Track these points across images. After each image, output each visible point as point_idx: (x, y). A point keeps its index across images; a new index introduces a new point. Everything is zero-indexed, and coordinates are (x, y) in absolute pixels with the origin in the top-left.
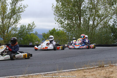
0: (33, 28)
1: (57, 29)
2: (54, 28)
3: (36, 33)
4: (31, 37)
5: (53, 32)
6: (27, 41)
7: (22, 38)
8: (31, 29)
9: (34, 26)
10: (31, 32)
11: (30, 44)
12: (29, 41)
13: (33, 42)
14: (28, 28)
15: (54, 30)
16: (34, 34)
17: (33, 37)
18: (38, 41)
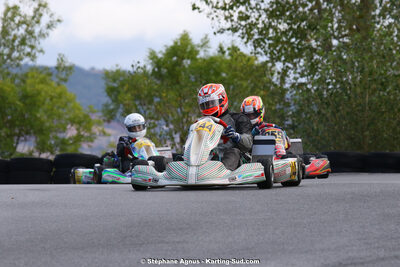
0: (42, 35)
1: (205, 43)
2: (185, 38)
3: (64, 71)
4: (25, 97)
5: (178, 64)
8: (23, 42)
10: (26, 60)
11: (24, 148)
12: (12, 124)
13: (40, 131)
14: (4, 31)
15: (181, 49)
16: (50, 74)
17: (43, 94)
18: (80, 123)
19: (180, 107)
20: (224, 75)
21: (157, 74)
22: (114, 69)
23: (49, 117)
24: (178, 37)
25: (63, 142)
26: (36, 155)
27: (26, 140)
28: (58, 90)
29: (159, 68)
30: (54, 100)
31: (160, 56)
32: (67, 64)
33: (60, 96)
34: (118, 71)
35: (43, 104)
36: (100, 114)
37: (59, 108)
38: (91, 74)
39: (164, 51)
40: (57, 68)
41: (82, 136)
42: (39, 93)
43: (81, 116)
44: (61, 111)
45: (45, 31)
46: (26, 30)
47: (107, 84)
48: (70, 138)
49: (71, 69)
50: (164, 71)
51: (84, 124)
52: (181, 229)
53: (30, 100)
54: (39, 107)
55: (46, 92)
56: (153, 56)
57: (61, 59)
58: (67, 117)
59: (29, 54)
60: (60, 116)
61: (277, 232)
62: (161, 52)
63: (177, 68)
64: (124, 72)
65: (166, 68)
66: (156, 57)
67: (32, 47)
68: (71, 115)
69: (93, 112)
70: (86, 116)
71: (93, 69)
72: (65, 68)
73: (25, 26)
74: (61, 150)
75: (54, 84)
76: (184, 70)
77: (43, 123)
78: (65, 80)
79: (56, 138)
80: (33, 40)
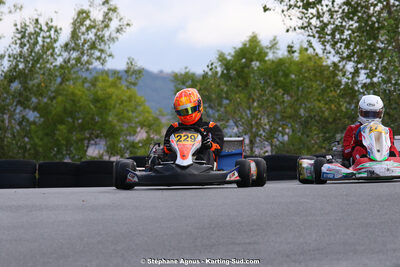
0: (112, 39)
1: (274, 45)
2: (254, 40)
3: (134, 74)
4: (96, 100)
5: (248, 65)
6: (70, 131)
7: (35, 109)
8: (93, 46)
9: (114, 24)
10: (96, 64)
11: (93, 152)
12: (82, 128)
13: (110, 134)
14: (74, 35)
15: (250, 51)
16: (120, 78)
17: (114, 97)
18: (150, 126)
19: (249, 108)
20: (293, 76)
21: (226, 76)
22: (183, 72)
23: (119, 120)
24: (248, 39)
25: (133, 145)
26: (106, 158)
27: (96, 144)
28: (128, 93)
29: (228, 69)
30: (125, 104)
31: (229, 58)
32: (136, 68)
33: (130, 99)
34: (187, 73)
35: (114, 107)
36: (169, 117)
37: (128, 111)
38: (160, 77)
39: (233, 54)
40: (126, 72)
41: (152, 139)
42: (110, 97)
43: (151, 118)
44: (131, 114)
45: (114, 35)
46: (96, 35)
47: (175, 86)
48: (139, 142)
49: (140, 72)
50: (233, 73)
51: (154, 127)
52: (252, 230)
53: (101, 103)
54: (110, 110)
55: (117, 96)
56: (222, 58)
57: (131, 62)
58: (137, 120)
59: (99, 58)
60: (130, 120)
61: (349, 232)
62: (229, 54)
63: (246, 70)
64: (194, 74)
65: (236, 70)
66: (226, 59)
67: (102, 51)
68: (141, 118)
69: (163, 115)
70: (156, 119)
71: (161, 72)
72: (135, 72)
73: (94, 31)
74: (131, 153)
75: (124, 88)
76: (253, 72)
77: (113, 127)
78: (134, 84)
79: (127, 141)
80: (102, 44)
